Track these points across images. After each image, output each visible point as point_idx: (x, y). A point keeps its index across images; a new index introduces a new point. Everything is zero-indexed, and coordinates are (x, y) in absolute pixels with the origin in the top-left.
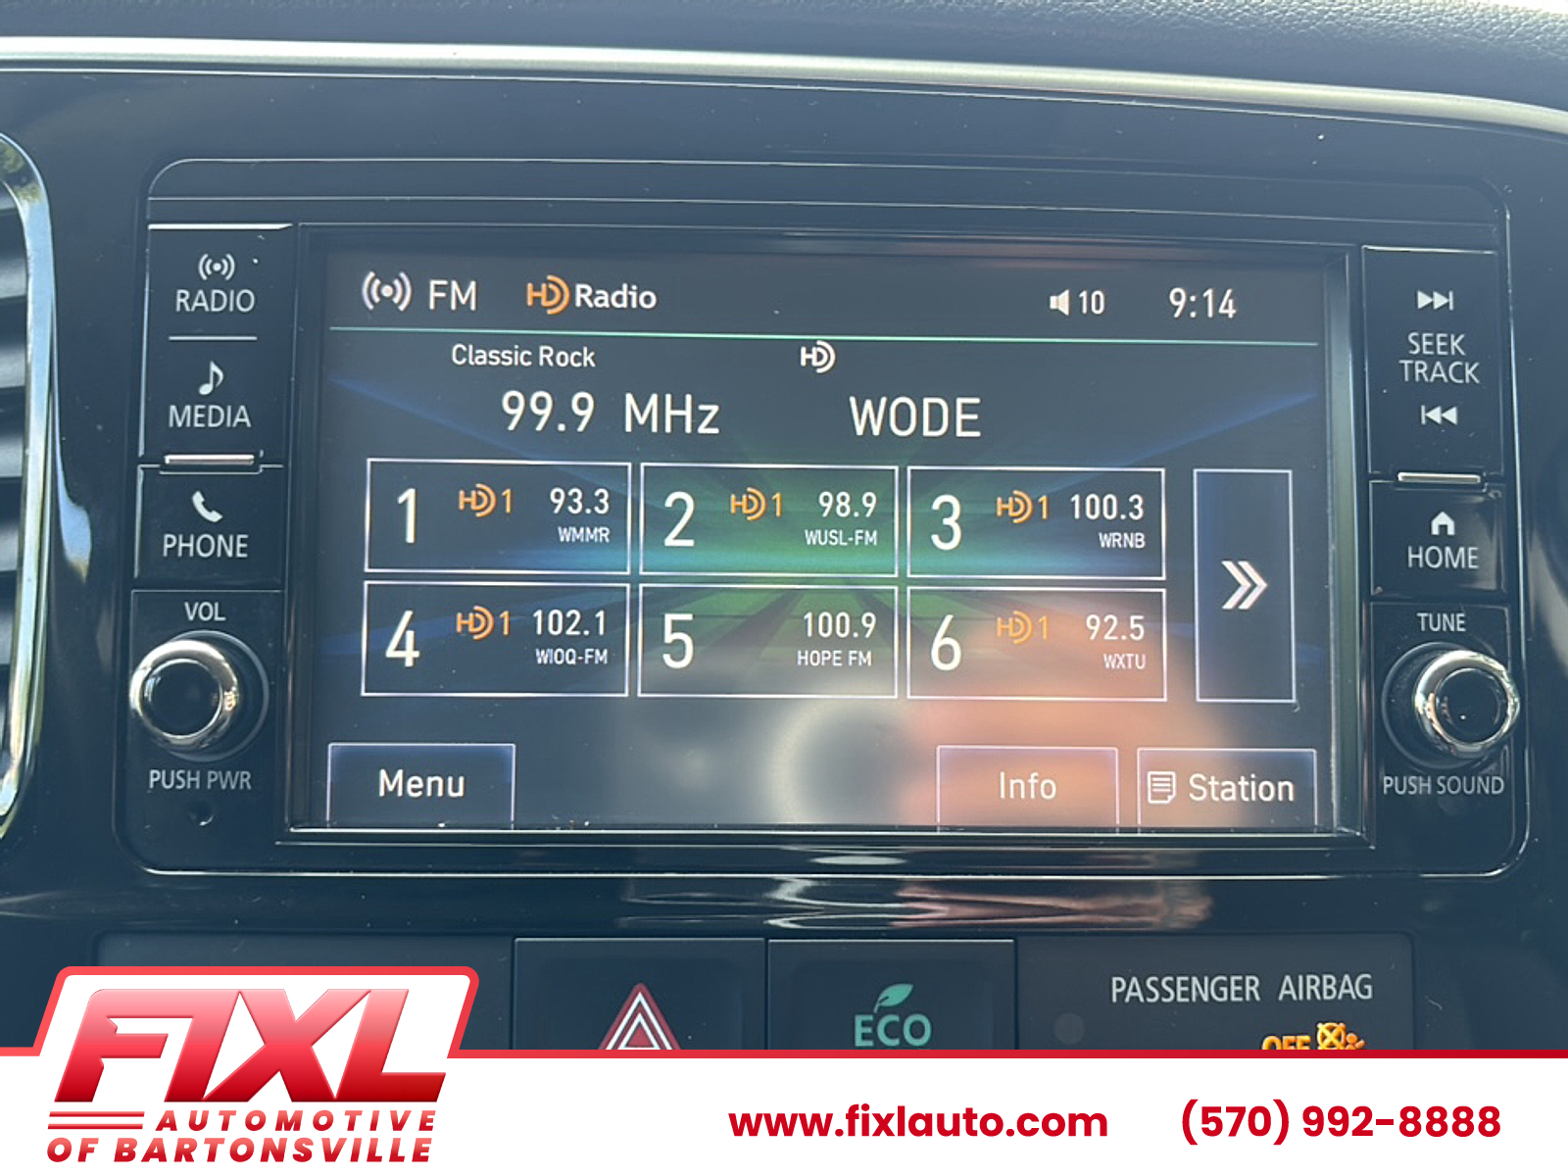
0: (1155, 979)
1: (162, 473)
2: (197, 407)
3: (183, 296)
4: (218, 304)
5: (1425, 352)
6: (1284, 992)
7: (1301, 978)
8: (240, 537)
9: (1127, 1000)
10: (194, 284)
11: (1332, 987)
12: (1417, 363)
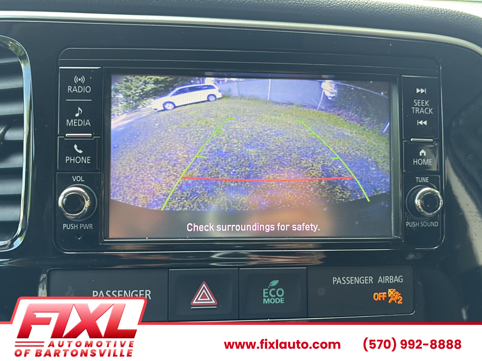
0: (345, 278)
1: (65, 139)
2: (75, 120)
3: (70, 88)
4: (80, 90)
5: (418, 105)
6: (379, 281)
7: (384, 277)
8: (88, 157)
9: (337, 283)
10: (73, 85)
11: (392, 279)
12: (416, 108)
